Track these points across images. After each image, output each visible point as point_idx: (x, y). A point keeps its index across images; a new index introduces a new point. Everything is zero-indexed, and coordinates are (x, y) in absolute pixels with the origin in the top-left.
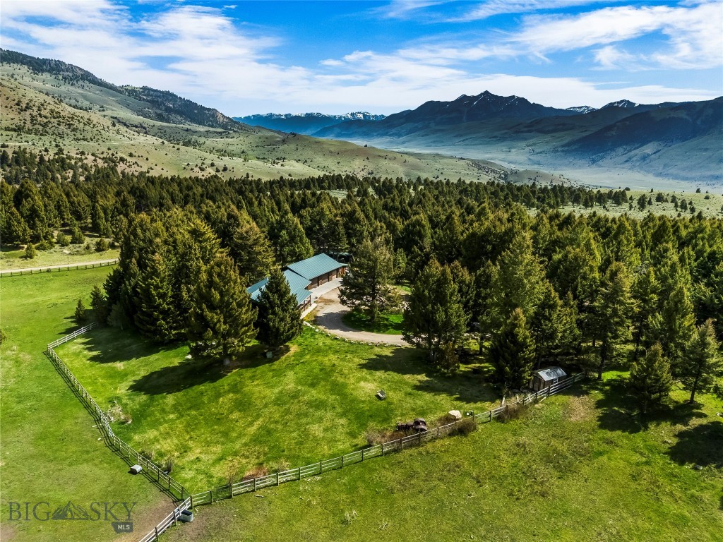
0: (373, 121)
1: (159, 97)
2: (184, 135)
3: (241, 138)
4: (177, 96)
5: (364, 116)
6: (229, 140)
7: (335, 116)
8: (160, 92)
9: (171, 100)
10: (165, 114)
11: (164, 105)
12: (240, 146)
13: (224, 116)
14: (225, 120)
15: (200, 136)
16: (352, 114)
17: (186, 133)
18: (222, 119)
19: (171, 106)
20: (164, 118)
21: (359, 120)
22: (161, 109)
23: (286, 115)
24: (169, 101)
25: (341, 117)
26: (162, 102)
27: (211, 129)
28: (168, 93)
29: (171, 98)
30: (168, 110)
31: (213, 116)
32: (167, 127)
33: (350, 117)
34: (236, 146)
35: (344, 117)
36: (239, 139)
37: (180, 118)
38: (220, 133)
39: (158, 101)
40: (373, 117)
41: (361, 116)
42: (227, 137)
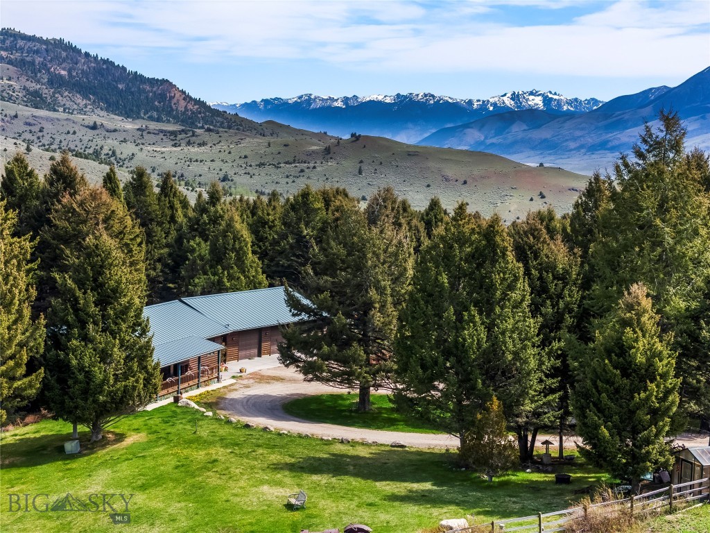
0: (568, 113)
1: (37, 52)
2: (86, 139)
3: (224, 146)
4: (79, 51)
5: (547, 100)
6: (194, 150)
7: (470, 102)
8: (40, 40)
9: (64, 60)
10: (46, 92)
11: (48, 70)
12: (218, 164)
13: (187, 98)
14: (190, 106)
15: (125, 141)
16: (515, 97)
17: (91, 133)
18: (183, 103)
19: (63, 73)
20: (43, 100)
21: (532, 111)
22: (38, 82)
23: (346, 100)
24: (61, 61)
25: (485, 103)
26: (44, 66)
27: (153, 126)
28: (59, 44)
29: (64, 54)
30: (56, 82)
31: (162, 97)
32: (47, 119)
33: (508, 102)
34: (209, 163)
35: (495, 105)
36: (218, 147)
37: (80, 100)
38: (173, 133)
39: (33, 63)
40: (569, 103)
41: (537, 102)
42: (189, 143)
